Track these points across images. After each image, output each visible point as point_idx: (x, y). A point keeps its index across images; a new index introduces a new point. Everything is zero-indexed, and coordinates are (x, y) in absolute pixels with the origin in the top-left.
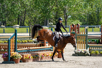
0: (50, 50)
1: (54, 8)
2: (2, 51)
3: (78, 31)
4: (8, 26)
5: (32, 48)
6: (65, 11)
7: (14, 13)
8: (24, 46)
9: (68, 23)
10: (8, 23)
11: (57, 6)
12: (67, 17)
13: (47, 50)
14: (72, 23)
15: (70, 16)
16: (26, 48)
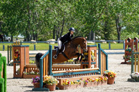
0: (97, 74)
1: (103, 16)
2: (33, 74)
3: (136, 47)
4: (41, 40)
5: (75, 70)
6: (117, 20)
7: (48, 24)
8: (61, 68)
9: (121, 36)
10: (40, 36)
11: (106, 13)
12: (120, 28)
13: (92, 74)
14: (128, 36)
15: (125, 28)
16: (65, 71)
